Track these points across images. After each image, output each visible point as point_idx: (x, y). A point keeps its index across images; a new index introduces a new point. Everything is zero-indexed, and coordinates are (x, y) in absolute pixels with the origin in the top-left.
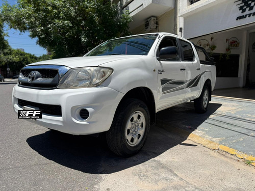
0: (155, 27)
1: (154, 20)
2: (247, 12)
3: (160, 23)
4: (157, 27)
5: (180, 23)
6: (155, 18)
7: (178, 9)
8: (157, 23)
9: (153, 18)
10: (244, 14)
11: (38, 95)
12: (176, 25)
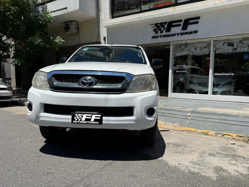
0: (76, 32)
1: (75, 24)
2: (159, 34)
3: (81, 28)
4: (78, 32)
5: (104, 33)
6: (76, 23)
7: (101, 19)
8: (78, 28)
9: (74, 23)
10: (157, 35)
11: (106, 100)
12: (99, 34)
